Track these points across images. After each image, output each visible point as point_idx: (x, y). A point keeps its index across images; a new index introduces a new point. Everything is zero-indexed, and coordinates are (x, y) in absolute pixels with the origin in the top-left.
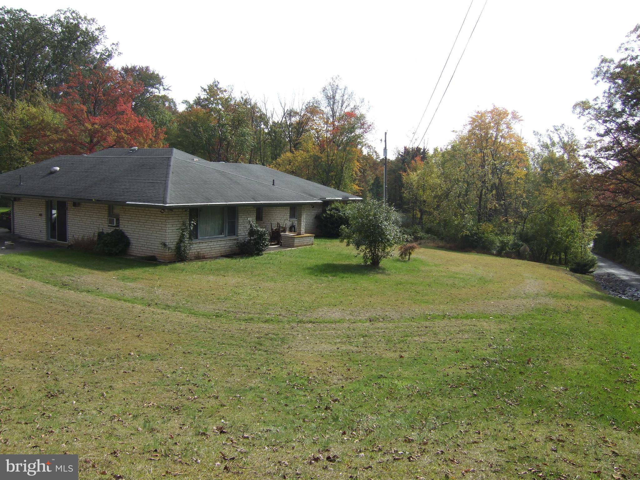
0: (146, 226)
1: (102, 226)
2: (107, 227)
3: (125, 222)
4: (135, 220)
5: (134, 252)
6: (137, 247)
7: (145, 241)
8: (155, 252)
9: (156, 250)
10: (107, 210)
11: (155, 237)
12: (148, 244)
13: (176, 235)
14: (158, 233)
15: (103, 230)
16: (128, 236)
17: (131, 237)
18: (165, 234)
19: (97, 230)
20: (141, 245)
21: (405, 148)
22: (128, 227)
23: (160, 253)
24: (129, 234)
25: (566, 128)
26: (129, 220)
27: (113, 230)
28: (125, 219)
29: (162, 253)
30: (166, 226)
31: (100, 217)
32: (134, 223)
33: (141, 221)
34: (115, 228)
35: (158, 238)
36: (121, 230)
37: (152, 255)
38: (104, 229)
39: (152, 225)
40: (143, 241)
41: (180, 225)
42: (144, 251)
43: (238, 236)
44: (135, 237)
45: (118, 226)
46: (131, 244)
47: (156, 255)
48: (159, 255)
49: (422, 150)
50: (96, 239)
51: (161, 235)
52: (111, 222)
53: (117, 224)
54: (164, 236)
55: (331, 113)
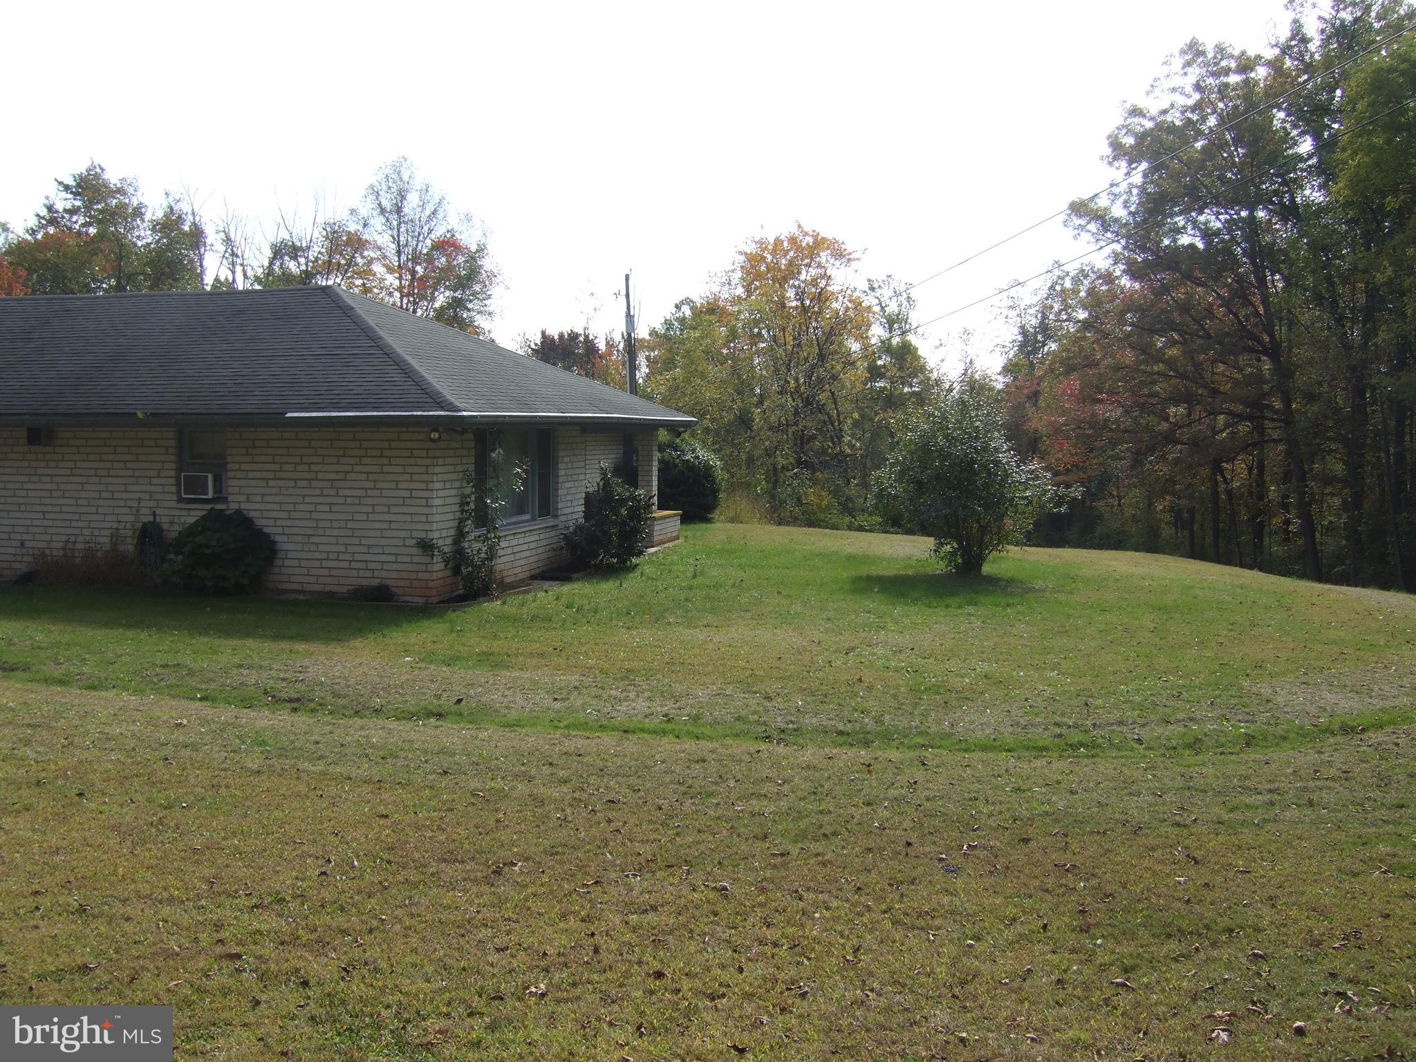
0: (341, 492)
1: (153, 504)
2: (173, 504)
3: (253, 483)
4: (297, 475)
5: (294, 579)
6: (304, 563)
7: (341, 541)
8: (384, 574)
9: (386, 566)
10: (172, 451)
11: (385, 526)
12: (350, 549)
13: (451, 516)
14: (393, 510)
15: (154, 515)
16: (266, 530)
17: (279, 530)
18: (426, 510)
19: (132, 518)
20: (324, 556)
21: (543, 333)
22: (267, 499)
23: (404, 575)
24: (271, 522)
25: (894, 284)
26: (271, 475)
27: (202, 513)
28: (251, 475)
29: (414, 576)
30: (430, 486)
31: (137, 473)
32: (291, 483)
33: (320, 476)
34: (209, 507)
35: (393, 526)
36: (238, 512)
37: (376, 582)
38: (158, 512)
39: (369, 485)
40: (333, 540)
41: (457, 484)
42: (334, 573)
43: (556, 517)
44: (296, 531)
45: (220, 498)
46: (281, 554)
47: (388, 582)
48: (400, 583)
49: (581, 339)
50: (129, 547)
51: (408, 518)
52: (195, 485)
53: (215, 492)
54: (423, 518)
55: (394, 246)
